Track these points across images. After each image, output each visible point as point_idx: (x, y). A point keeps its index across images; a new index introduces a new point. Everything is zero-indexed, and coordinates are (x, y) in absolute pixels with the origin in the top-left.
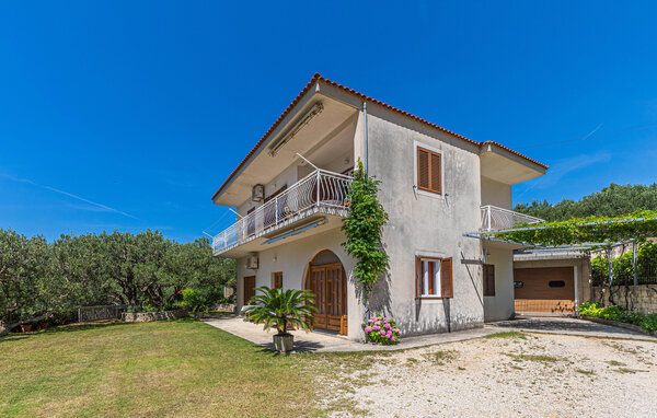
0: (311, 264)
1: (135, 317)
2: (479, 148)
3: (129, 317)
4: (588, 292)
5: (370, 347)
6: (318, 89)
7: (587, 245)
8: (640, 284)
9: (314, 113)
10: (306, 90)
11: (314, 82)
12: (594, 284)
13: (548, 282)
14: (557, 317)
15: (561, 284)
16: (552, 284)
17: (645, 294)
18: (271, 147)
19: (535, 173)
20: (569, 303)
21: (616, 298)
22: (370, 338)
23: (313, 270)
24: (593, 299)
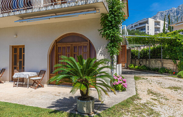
0: (57, 42)
4: (130, 61)
8: (150, 58)
12: (132, 58)
17: (153, 61)
20: (124, 65)
21: (141, 63)
23: (59, 45)
24: (131, 63)
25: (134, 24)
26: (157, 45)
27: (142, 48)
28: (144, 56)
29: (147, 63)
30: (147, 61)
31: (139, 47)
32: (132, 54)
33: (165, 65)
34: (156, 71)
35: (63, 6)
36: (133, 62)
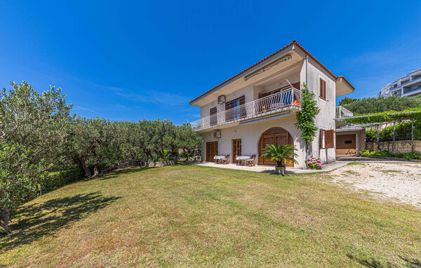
0: (263, 134)
1: (155, 164)
2: (336, 79)
3: (151, 164)
4: (363, 145)
5: (310, 171)
6: (293, 48)
7: (364, 125)
8: (396, 140)
9: (285, 60)
10: (288, 46)
11: (291, 44)
12: (367, 142)
13: (344, 142)
14: (348, 156)
15: (350, 142)
16: (346, 142)
17: (400, 144)
18: (246, 77)
19: (351, 90)
20: (353, 150)
21: (381, 147)
22: (310, 166)
23: (265, 137)
24: (366, 148)
25: (400, 80)
26: (407, 121)
27: (384, 126)
28: (386, 137)
29: (390, 147)
30: (391, 145)
31: (378, 125)
32: (367, 136)
33: (417, 149)
34: (400, 157)
35: (267, 113)
36: (370, 146)
